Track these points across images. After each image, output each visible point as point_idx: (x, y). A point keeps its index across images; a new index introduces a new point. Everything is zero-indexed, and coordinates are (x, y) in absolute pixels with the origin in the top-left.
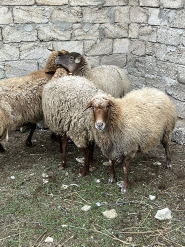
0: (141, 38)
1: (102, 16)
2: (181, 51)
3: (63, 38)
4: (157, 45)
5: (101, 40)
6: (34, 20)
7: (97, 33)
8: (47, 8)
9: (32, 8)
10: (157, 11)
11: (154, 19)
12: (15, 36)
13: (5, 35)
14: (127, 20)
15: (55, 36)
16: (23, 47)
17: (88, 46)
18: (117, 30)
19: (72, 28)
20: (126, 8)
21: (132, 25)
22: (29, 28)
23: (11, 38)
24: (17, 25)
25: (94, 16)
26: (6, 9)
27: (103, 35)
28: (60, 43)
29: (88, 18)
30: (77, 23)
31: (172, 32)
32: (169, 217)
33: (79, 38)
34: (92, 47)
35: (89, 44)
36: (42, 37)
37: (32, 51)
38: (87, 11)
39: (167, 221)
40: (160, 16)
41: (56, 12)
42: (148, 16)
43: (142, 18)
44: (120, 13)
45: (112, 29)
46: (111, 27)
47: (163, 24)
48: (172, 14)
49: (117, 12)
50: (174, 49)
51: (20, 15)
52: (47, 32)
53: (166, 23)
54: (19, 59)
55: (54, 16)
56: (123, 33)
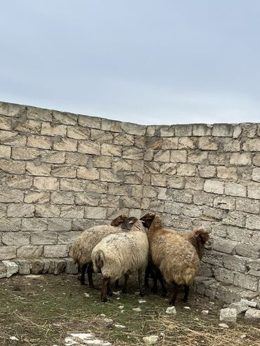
0: (151, 209)
1: (122, 191)
2: (182, 219)
3: (93, 204)
4: (164, 214)
5: (121, 208)
6: (74, 189)
7: (118, 203)
8: (84, 182)
9: (73, 180)
10: (165, 190)
11: (162, 195)
12: (59, 199)
13: (52, 198)
14: (140, 195)
15: (87, 202)
16: (63, 208)
17: (110, 212)
18: (133, 202)
19: (100, 198)
20: (140, 186)
21: (144, 199)
22: (70, 194)
23: (56, 201)
24: (62, 192)
25: (117, 190)
26: (56, 179)
27: (122, 205)
28: (90, 207)
29: (112, 191)
30: (104, 194)
31: (175, 205)
32: (175, 312)
33: (104, 205)
34: (113, 213)
35: (111, 210)
36: (78, 202)
37: (69, 212)
38: (112, 186)
39: (173, 314)
40: (167, 193)
41: (90, 184)
42: (158, 194)
43: (153, 194)
44: (136, 189)
45: (128, 201)
46: (128, 199)
47: (169, 199)
48: (175, 192)
49: (134, 189)
50: (177, 218)
51: (65, 184)
52: (82, 199)
53: (171, 198)
54: (59, 217)
55: (88, 187)
56: (137, 205)
